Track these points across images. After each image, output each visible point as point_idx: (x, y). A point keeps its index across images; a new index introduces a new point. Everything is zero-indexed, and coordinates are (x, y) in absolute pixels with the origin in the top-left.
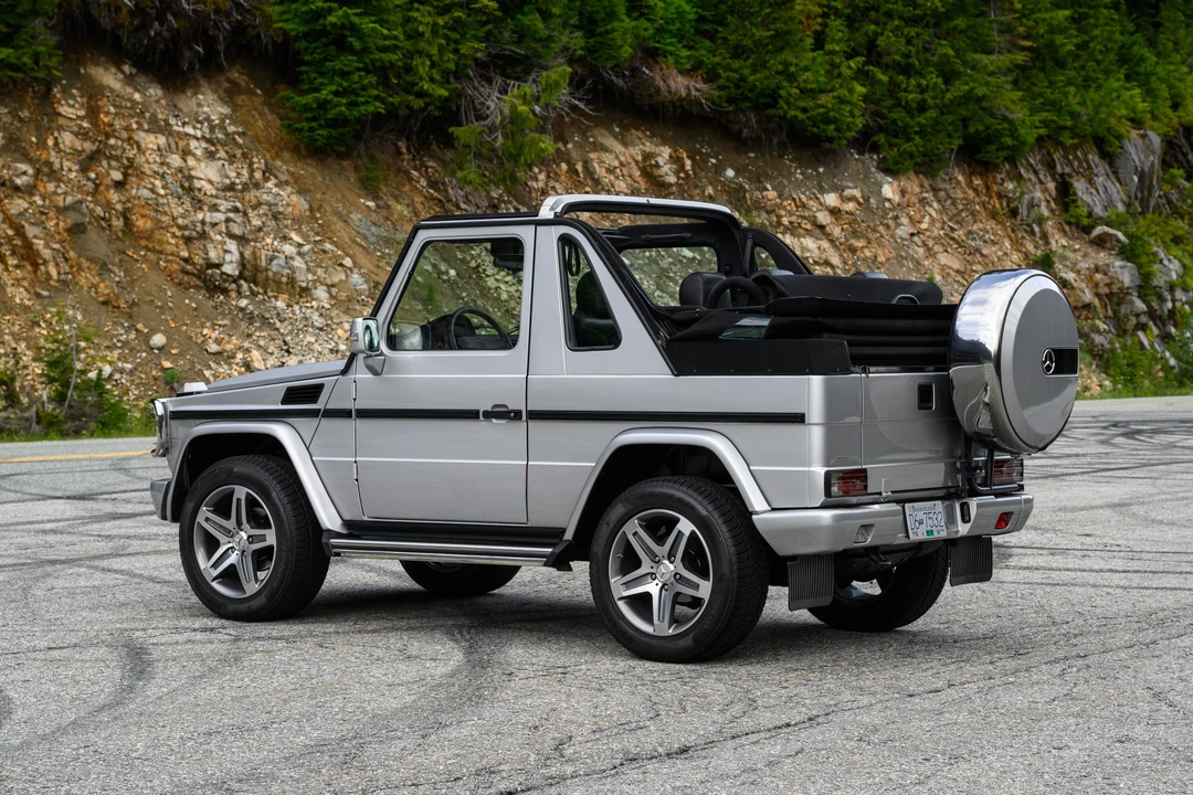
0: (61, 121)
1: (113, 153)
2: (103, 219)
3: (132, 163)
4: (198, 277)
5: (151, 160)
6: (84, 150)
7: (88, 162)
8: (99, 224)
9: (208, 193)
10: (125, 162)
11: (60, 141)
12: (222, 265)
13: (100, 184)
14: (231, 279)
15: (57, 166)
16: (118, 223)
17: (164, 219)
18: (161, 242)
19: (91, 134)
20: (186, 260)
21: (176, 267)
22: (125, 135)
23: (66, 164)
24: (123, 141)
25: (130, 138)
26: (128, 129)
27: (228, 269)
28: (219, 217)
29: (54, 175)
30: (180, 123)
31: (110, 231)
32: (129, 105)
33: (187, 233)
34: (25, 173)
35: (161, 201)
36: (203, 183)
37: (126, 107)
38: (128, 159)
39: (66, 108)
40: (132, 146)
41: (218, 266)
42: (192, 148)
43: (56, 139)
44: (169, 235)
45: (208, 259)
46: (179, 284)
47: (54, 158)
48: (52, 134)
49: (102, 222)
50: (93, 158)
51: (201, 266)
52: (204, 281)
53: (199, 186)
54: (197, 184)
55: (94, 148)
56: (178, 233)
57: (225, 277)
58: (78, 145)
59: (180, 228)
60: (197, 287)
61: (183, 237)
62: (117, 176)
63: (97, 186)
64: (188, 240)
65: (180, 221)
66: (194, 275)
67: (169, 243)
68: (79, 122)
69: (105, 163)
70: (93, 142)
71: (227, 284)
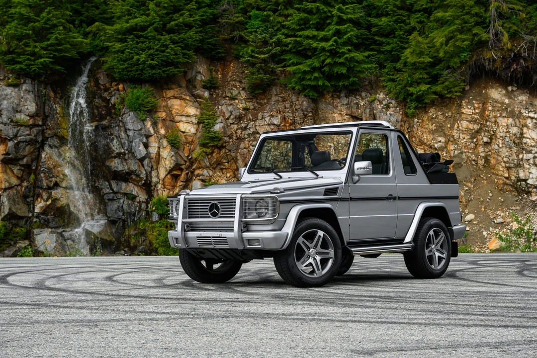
0: (463, 116)
1: (487, 129)
2: (474, 160)
3: (495, 133)
4: (512, 186)
5: (501, 131)
6: (474, 129)
7: (475, 134)
8: (471, 163)
9: (530, 145)
10: (492, 133)
11: (460, 125)
12: (528, 180)
13: (477, 144)
14: (533, 186)
15: (456, 137)
16: (481, 162)
17: (499, 158)
18: (498, 170)
19: (477, 121)
20: (507, 178)
21: (501, 181)
22: (493, 120)
23: (462, 136)
24: (492, 123)
25: (496, 121)
26: (496, 117)
27: (530, 181)
28: (530, 156)
29: (455, 142)
30: (527, 112)
31: (477, 166)
32: (499, 105)
33: (507, 165)
34: (440, 141)
35: (501, 150)
36: (528, 140)
37: (498, 107)
38: (493, 131)
39: (467, 110)
40: (496, 125)
41: (525, 180)
42: (528, 123)
43: (458, 124)
44: (500, 166)
45: (518, 177)
46: (501, 190)
47: (455, 133)
48: (457, 123)
49: (473, 162)
50: (478, 132)
51: (514, 180)
52: (516, 188)
53: (525, 142)
54: (524, 140)
55: (479, 127)
56: (503, 165)
57: (529, 186)
58: (471, 126)
59: (504, 162)
60: (511, 191)
61: (506, 167)
62: (485, 139)
63: (476, 145)
64: (509, 168)
65: (505, 159)
66: (510, 185)
67: (500, 170)
68: (473, 116)
69: (483, 134)
70: (478, 125)
71: (531, 189)
